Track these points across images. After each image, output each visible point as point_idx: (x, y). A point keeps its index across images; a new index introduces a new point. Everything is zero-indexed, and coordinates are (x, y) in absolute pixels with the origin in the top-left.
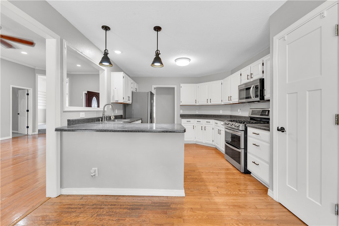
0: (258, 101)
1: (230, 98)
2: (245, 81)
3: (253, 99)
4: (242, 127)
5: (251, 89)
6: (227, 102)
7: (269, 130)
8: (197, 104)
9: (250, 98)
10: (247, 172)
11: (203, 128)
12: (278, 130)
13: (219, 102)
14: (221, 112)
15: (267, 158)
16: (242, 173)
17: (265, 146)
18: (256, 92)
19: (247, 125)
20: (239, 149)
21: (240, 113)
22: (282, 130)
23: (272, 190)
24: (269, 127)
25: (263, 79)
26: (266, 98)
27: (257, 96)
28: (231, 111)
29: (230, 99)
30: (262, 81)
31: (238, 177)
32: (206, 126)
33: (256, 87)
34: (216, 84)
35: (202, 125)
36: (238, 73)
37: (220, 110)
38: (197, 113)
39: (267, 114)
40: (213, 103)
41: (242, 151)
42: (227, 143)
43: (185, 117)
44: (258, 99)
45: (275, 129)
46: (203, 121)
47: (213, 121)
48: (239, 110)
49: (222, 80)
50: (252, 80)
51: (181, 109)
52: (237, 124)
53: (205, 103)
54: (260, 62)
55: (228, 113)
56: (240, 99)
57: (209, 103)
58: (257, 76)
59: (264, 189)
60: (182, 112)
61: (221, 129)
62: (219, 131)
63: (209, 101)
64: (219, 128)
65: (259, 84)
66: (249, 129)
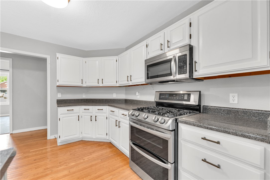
1: (129, 78)
4: (169, 123)
6: (126, 83)
8: (84, 85)
11: (93, 118)
13: (114, 84)
14: (114, 96)
20: (165, 163)
21: (138, 97)
25: (192, 47)
26: (199, 74)
27: (182, 72)
28: (126, 94)
29: (129, 79)
32: (97, 114)
35: (91, 115)
37: (113, 93)
38: (83, 97)
39: (185, 98)
40: (105, 84)
42: (133, 144)
43: (66, 103)
46: (93, 109)
47: (106, 109)
48: (137, 94)
49: (117, 57)
51: (58, 92)
53: (96, 84)
54: (182, 22)
55: (122, 96)
56: (148, 78)
57: (101, 85)
60: (60, 96)
61: (121, 120)
62: (118, 122)
63: (100, 81)
64: (117, 119)
65: (187, 53)
66: (182, 126)
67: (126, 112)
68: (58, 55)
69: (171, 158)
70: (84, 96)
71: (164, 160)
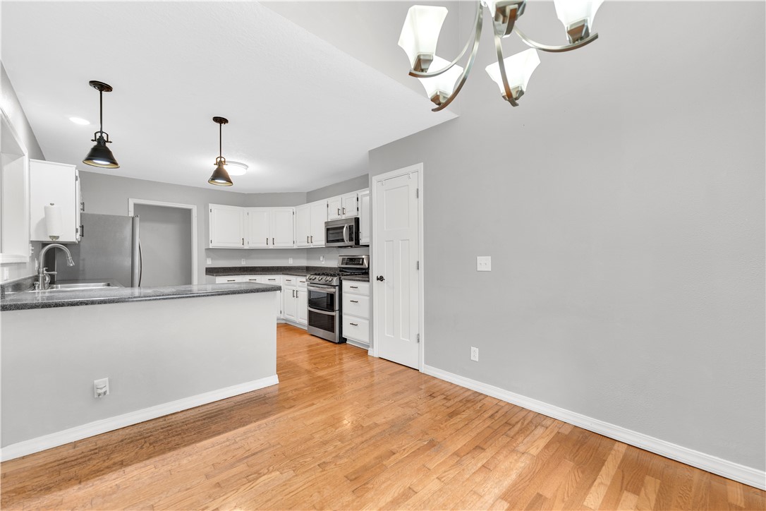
0: (351, 246)
1: (310, 239)
2: (334, 216)
3: (347, 243)
4: (335, 281)
5: (345, 229)
6: (305, 245)
7: (369, 281)
8: (246, 247)
9: (342, 240)
10: (343, 341)
12: (378, 279)
13: (289, 245)
14: (291, 262)
15: (367, 315)
16: (339, 343)
17: (364, 300)
18: (351, 234)
19: (342, 277)
20: (332, 312)
21: (323, 263)
22: (381, 279)
23: (373, 347)
24: (369, 278)
25: (358, 218)
26: (362, 242)
27: (351, 239)
28: (308, 259)
29: (309, 241)
30: (357, 220)
31: (333, 349)
33: (350, 228)
34: (283, 213)
36: (323, 202)
37: (288, 258)
38: (242, 264)
39: (361, 262)
40: (278, 245)
41: (336, 314)
42: (311, 307)
43: (218, 272)
44: (353, 243)
45: (375, 278)
47: (280, 278)
48: (322, 258)
49: (294, 208)
50: (344, 217)
51: (208, 256)
52: (329, 278)
53: (264, 246)
54: (353, 195)
55: (303, 263)
56: (328, 241)
57: (271, 247)
58: (351, 213)
59: (362, 353)
60: (210, 263)
61: (299, 289)
62: (295, 292)
63: (270, 242)
64: (295, 288)
65: (353, 224)
66: (344, 283)
67: (304, 279)
68: (211, 206)
69: (337, 307)
70: (244, 263)
71: (333, 310)
